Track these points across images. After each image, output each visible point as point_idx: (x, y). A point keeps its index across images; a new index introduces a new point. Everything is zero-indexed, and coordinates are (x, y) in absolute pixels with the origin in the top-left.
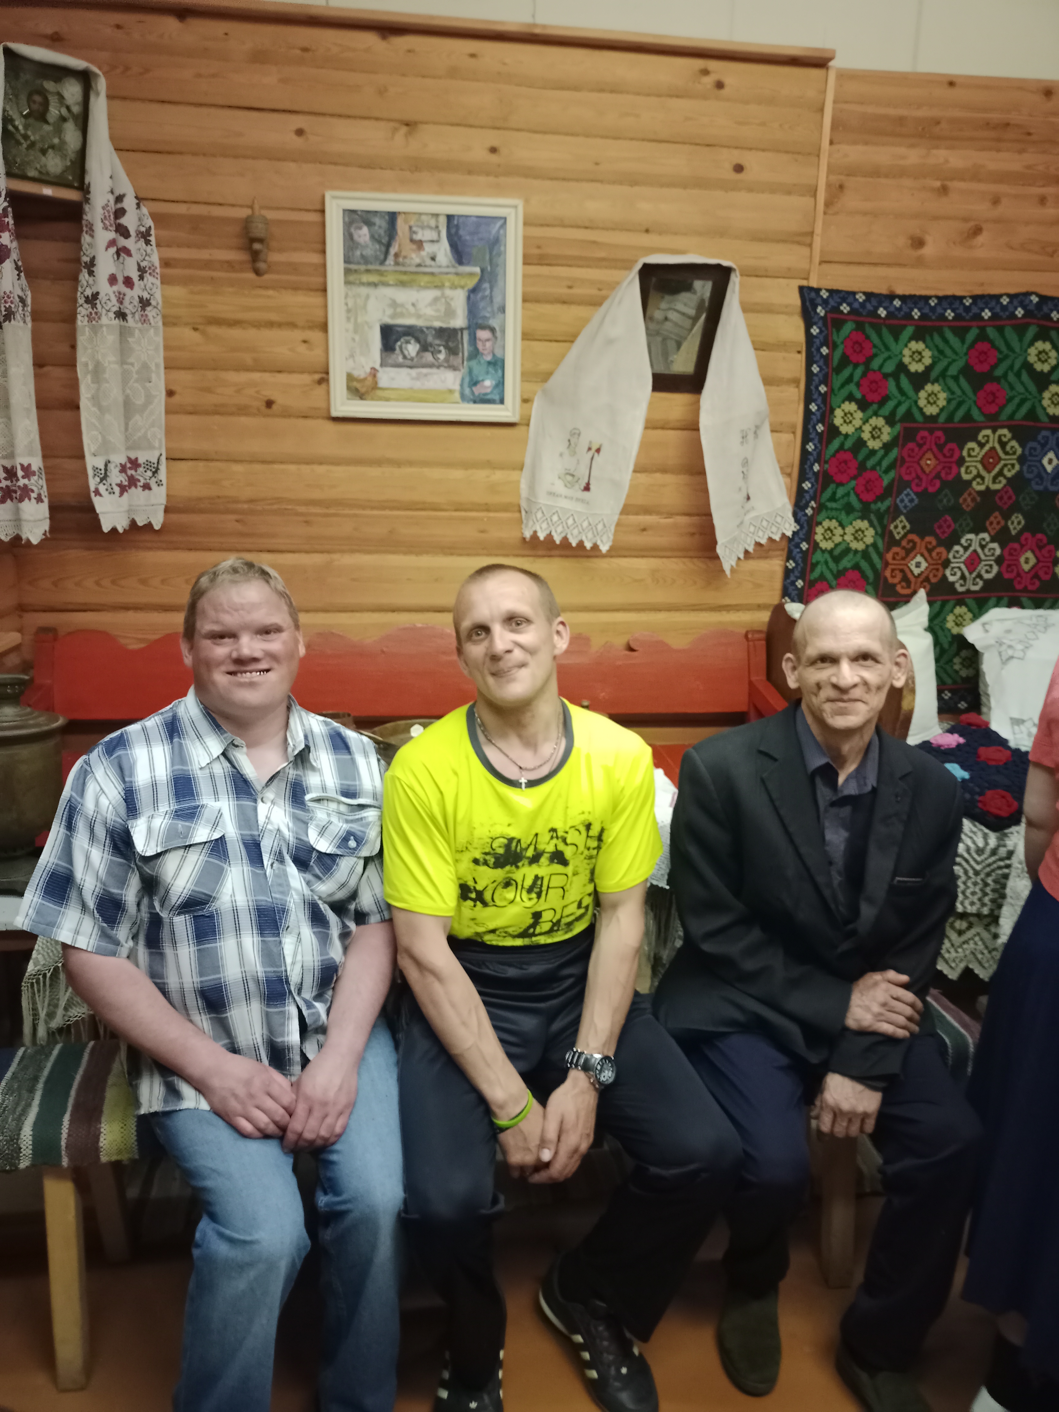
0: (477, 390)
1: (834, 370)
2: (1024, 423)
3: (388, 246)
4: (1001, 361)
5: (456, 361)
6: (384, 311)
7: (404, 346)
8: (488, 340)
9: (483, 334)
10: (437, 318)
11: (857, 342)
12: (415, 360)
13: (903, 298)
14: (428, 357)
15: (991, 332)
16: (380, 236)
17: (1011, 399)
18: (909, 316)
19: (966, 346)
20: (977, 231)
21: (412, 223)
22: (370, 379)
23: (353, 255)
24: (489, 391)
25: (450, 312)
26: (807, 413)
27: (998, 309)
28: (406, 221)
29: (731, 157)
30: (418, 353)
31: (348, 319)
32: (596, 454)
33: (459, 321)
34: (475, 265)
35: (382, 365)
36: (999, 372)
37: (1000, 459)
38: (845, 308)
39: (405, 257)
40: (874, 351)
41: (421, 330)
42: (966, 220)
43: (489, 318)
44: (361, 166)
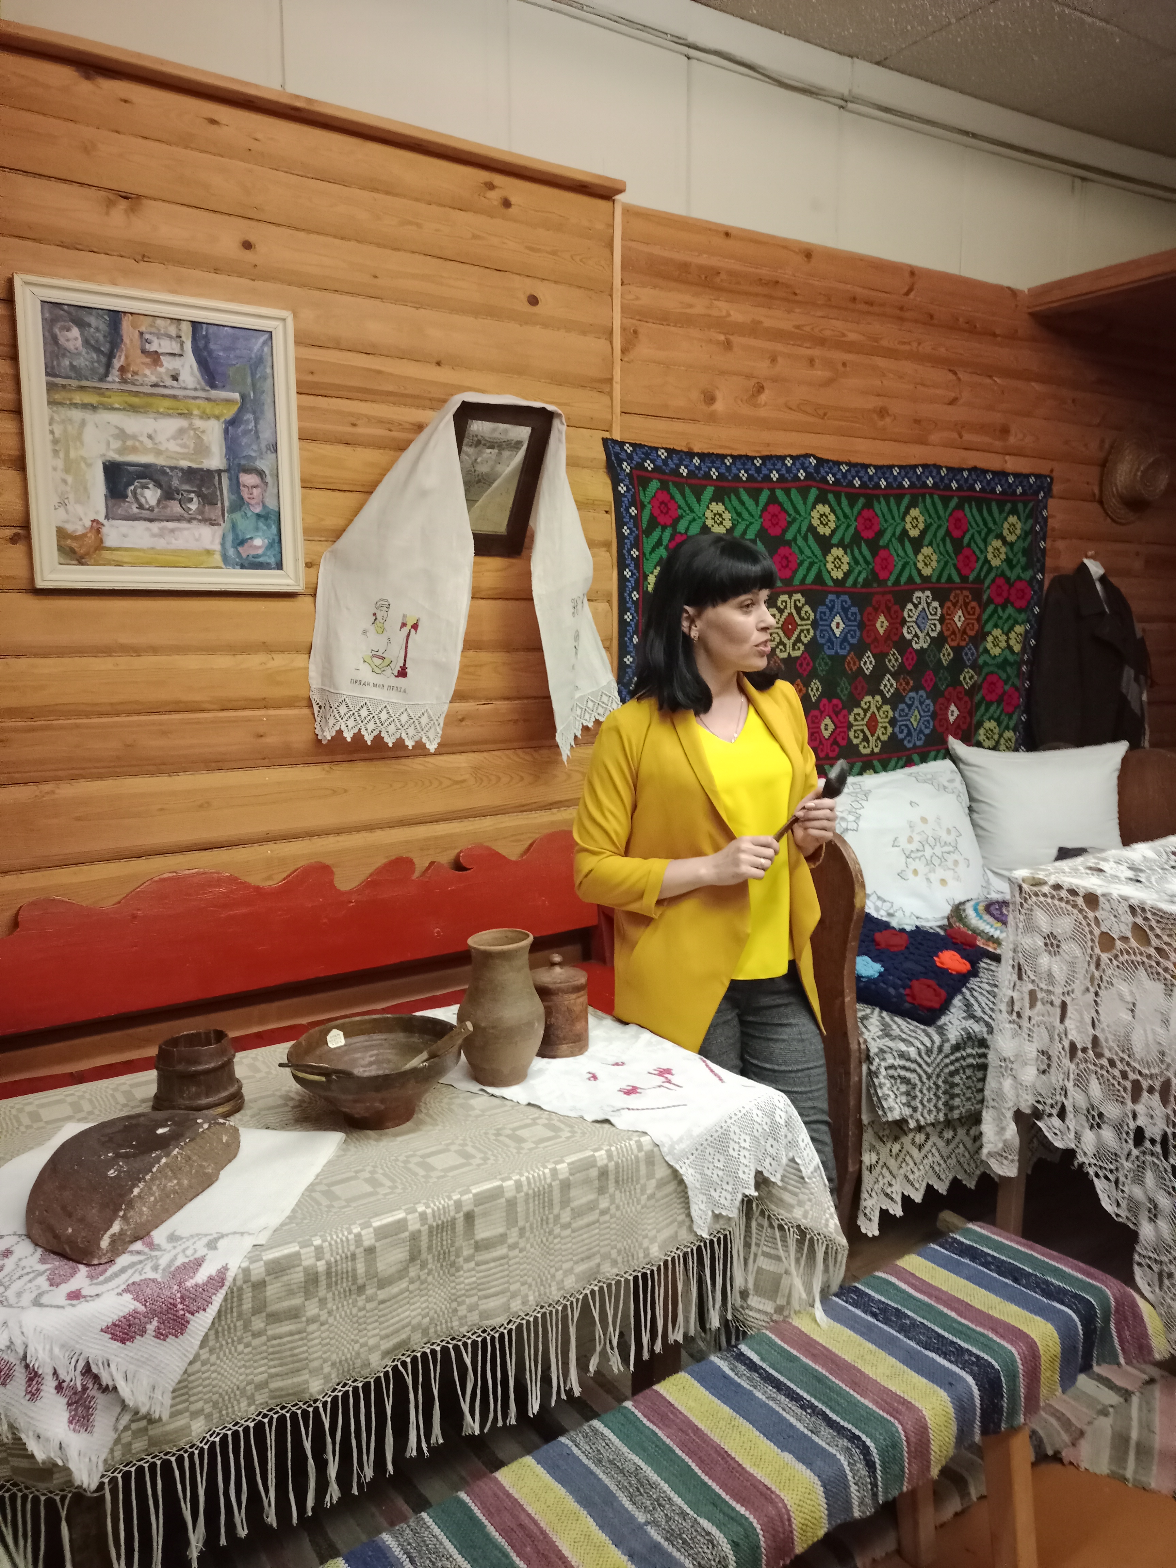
0: (244, 551)
1: (643, 532)
2: (814, 587)
3: (110, 356)
4: (790, 524)
5: (214, 513)
6: (108, 444)
7: (139, 491)
8: (255, 487)
9: (248, 479)
10: (184, 456)
11: (662, 502)
12: (156, 510)
13: (702, 456)
14: (175, 507)
15: (780, 494)
16: (97, 341)
17: (802, 562)
18: (707, 476)
19: (760, 508)
20: (760, 389)
21: (143, 329)
22: (92, 535)
23: (59, 365)
24: (260, 552)
25: (202, 449)
26: (622, 579)
27: (784, 471)
28: (134, 326)
29: (524, 286)
30: (159, 501)
31: (56, 452)
32: (413, 631)
33: (215, 461)
34: (233, 391)
35: (107, 517)
36: (789, 536)
37: (798, 625)
38: (649, 465)
39: (135, 373)
40: (680, 512)
41: (162, 470)
42: (748, 377)
43: (255, 459)
44: (62, 245)
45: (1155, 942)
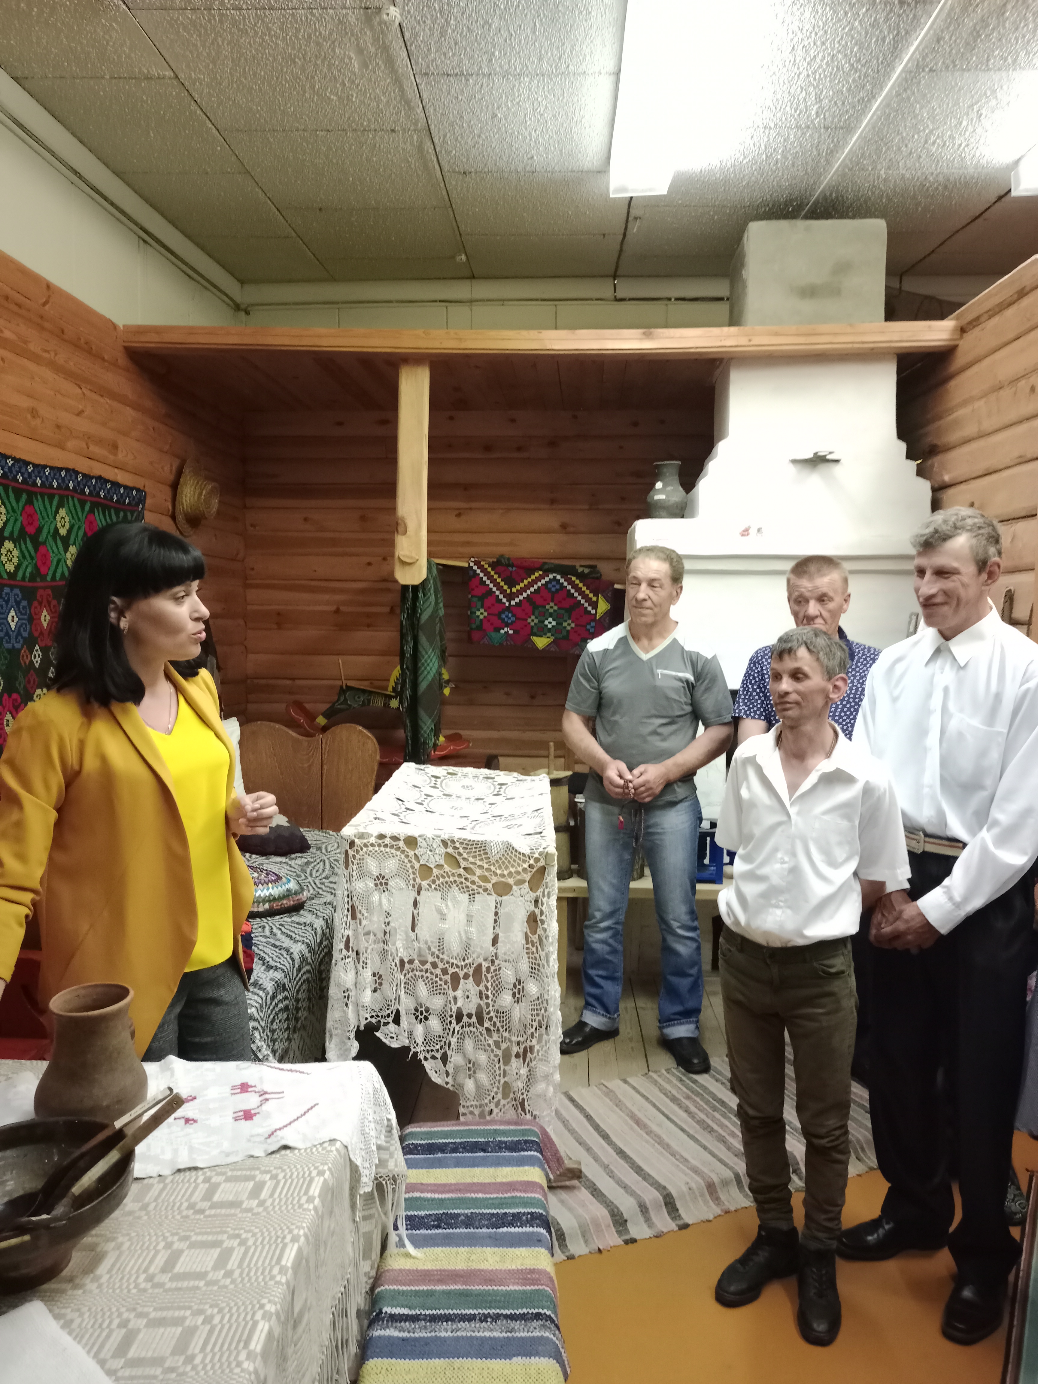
45: (463, 864)
